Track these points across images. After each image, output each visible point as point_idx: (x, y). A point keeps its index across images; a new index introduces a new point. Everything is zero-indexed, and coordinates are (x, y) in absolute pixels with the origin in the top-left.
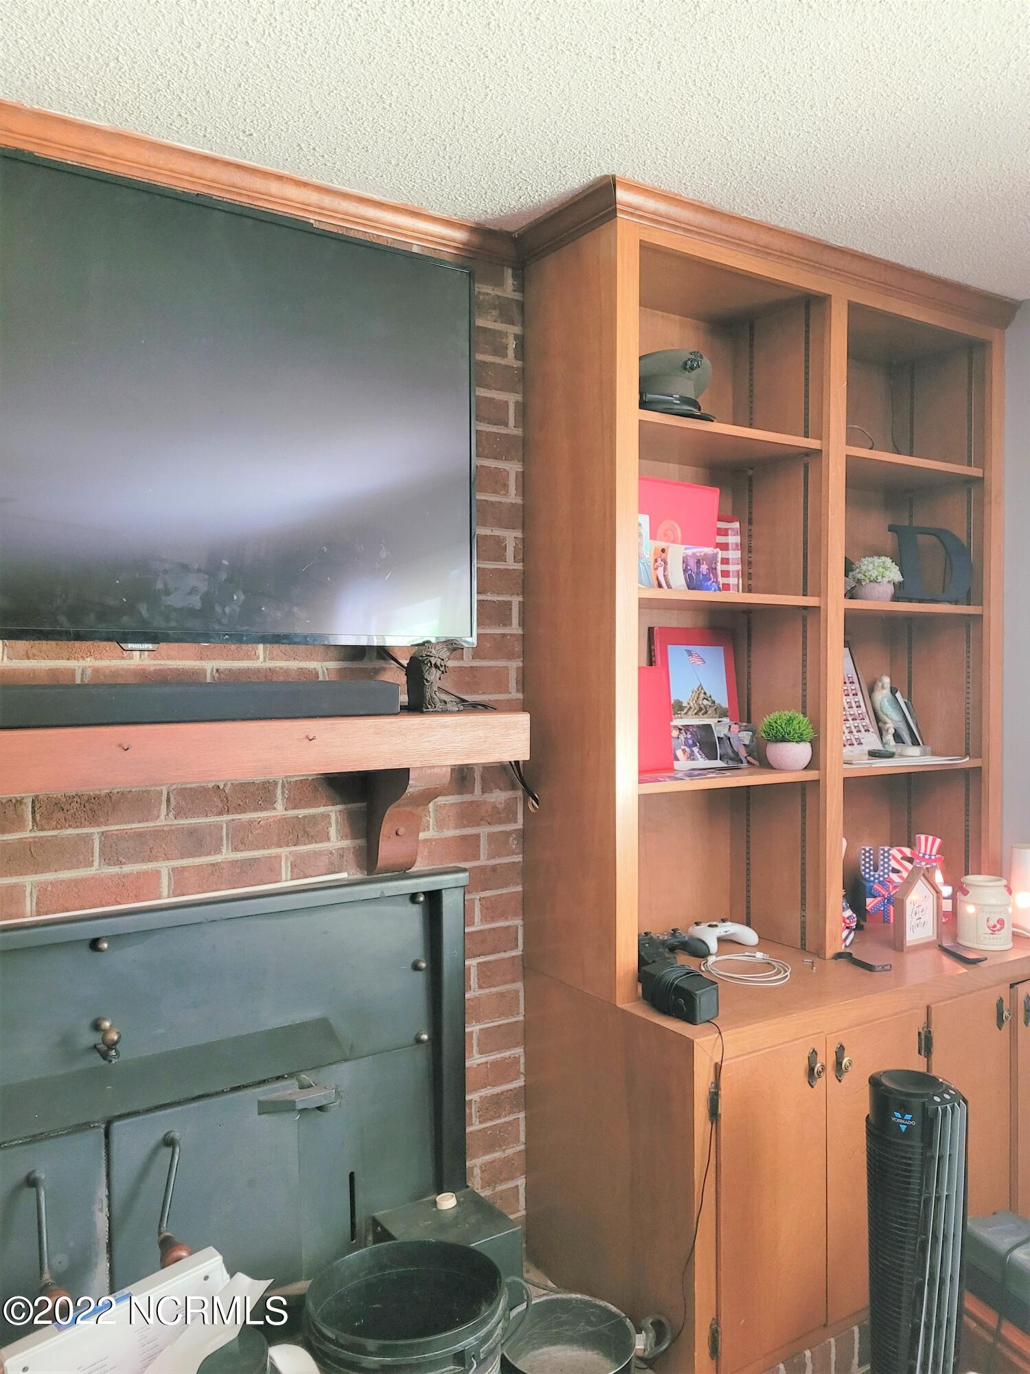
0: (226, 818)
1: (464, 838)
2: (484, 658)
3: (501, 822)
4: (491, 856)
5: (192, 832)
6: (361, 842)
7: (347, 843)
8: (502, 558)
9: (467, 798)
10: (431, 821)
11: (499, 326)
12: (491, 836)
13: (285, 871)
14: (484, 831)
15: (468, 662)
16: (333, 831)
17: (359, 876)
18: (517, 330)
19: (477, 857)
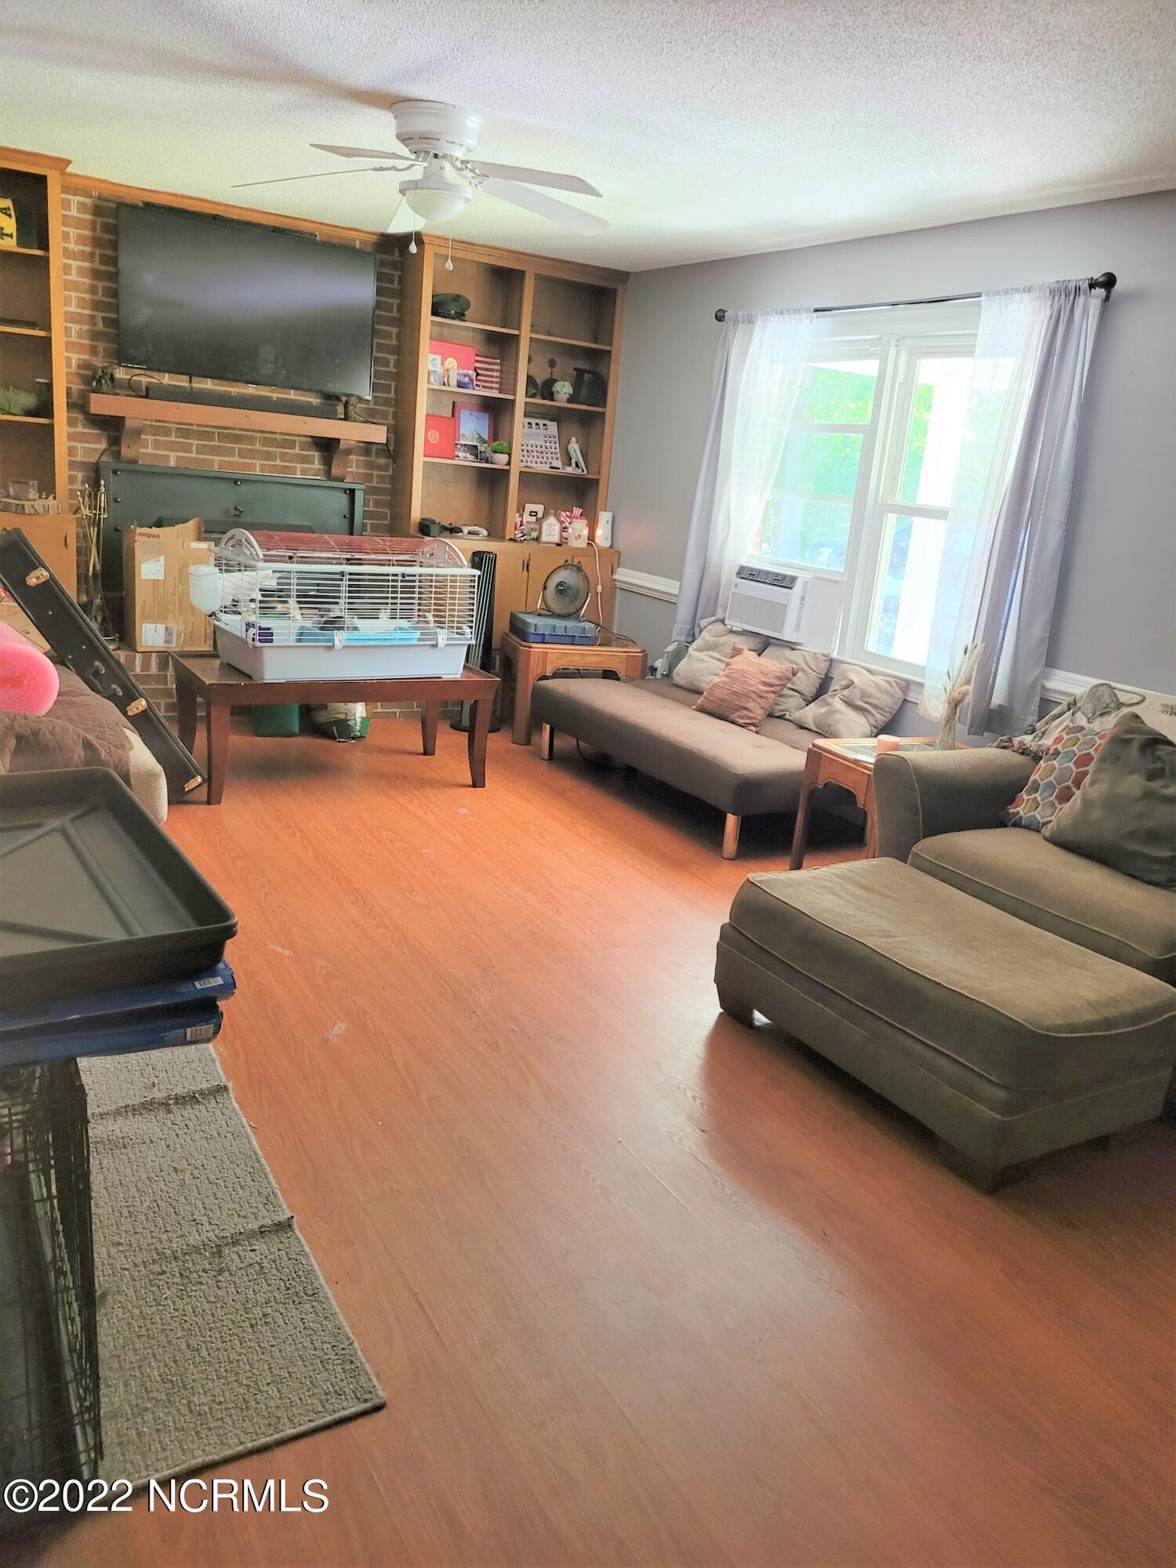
0: (278, 450)
1: (368, 474)
2: (379, 405)
3: (383, 471)
4: (378, 483)
5: (267, 452)
6: (326, 467)
7: (321, 467)
8: (388, 366)
9: (369, 459)
10: (354, 465)
11: (391, 272)
12: (378, 476)
13: (298, 472)
14: (375, 473)
15: (371, 406)
16: (316, 461)
17: (324, 478)
18: (399, 273)
19: (372, 482)
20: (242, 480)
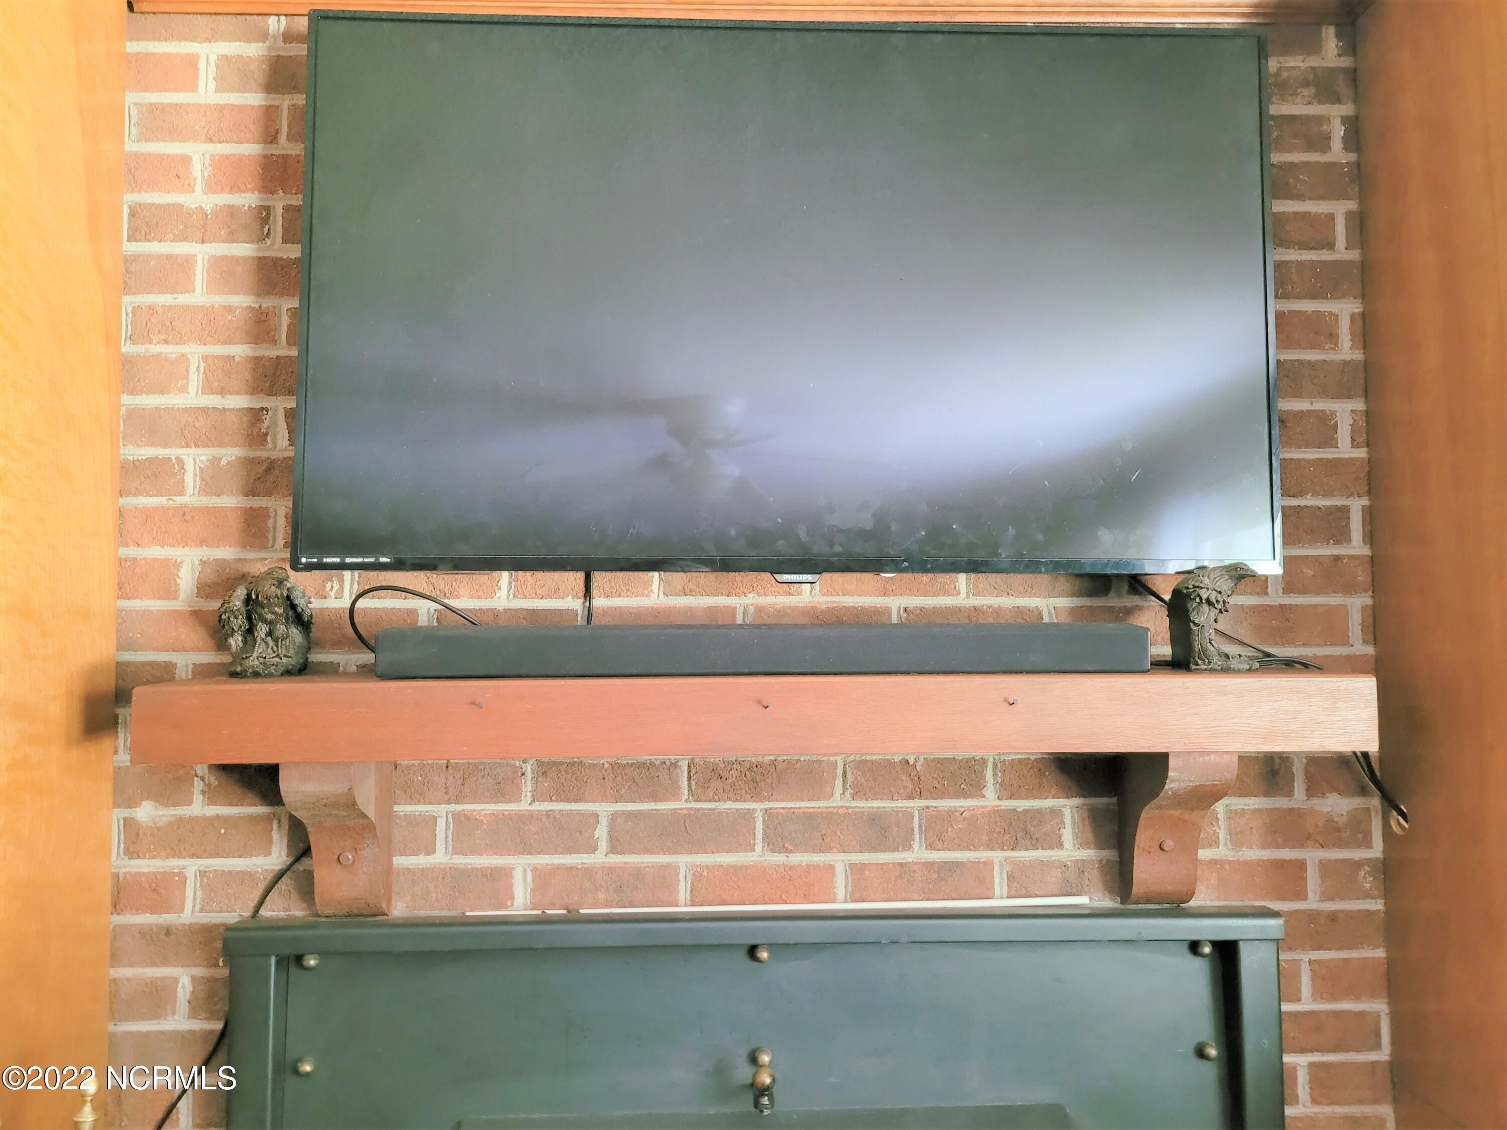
0: (917, 803)
1: (1279, 865)
2: (1304, 591)
3: (1341, 844)
4: (1327, 896)
5: (874, 819)
6: (1111, 854)
7: (1089, 854)
8: (1330, 441)
9: (1282, 802)
10: (1222, 834)
11: (1315, 110)
12: (1325, 867)
13: (1000, 884)
14: (1313, 856)
15: (1275, 597)
16: (1067, 835)
17: (1107, 902)
18: (1347, 109)
19: (1301, 895)
20: (778, 948)
